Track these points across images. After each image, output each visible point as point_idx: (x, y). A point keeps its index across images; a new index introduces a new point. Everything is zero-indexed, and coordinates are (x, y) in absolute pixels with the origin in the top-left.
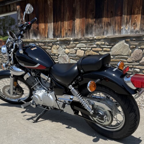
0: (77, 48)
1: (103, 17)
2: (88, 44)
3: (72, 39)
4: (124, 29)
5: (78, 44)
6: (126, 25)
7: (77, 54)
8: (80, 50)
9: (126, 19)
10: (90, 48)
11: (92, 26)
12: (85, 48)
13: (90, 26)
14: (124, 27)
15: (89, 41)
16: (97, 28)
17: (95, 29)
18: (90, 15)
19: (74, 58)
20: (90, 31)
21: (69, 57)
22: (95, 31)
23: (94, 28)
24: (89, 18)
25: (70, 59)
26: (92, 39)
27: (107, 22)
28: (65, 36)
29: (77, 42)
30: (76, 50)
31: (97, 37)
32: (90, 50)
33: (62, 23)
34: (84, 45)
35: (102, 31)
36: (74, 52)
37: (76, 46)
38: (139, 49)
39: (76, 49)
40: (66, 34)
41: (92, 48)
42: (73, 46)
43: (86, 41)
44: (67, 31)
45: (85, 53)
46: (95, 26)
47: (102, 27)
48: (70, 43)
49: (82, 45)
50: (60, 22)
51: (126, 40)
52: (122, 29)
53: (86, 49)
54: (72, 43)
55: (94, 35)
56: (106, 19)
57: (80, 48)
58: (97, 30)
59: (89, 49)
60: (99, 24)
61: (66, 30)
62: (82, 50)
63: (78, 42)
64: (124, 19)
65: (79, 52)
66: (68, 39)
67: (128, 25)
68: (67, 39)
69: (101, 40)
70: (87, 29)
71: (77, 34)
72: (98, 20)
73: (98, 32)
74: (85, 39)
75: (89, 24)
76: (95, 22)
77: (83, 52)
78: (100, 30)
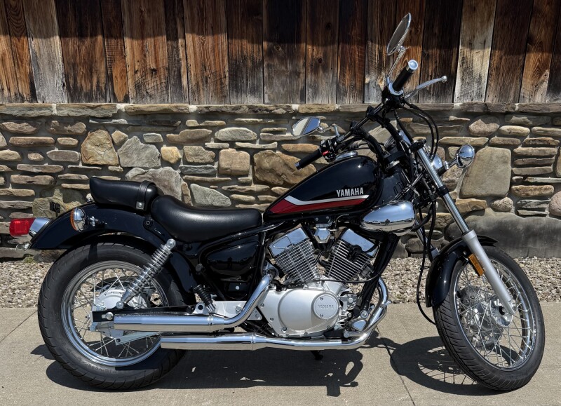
0: (217, 141)
1: (299, 42)
2: (267, 129)
3: (193, 108)
4: (372, 85)
5: (222, 127)
6: (380, 74)
7: (224, 163)
8: (230, 150)
9: (377, 53)
10: (276, 143)
11: (257, 66)
12: (253, 142)
13: (249, 63)
14: (374, 78)
15: (271, 119)
16: (279, 74)
17: (270, 77)
18: (247, 27)
19: (209, 179)
20: (249, 82)
21: (182, 174)
22: (271, 85)
23: (266, 74)
24: (242, 38)
25: (189, 182)
27: (312, 56)
28: (132, 95)
29: (218, 122)
30: (217, 151)
31: (301, 106)
32: (274, 150)
33: (113, 41)
34: (252, 134)
35: (298, 86)
36: (208, 156)
37: (213, 135)
39: (212, 144)
41: (280, 142)
42: (203, 135)
43: (258, 120)
44: (139, 75)
45: (256, 159)
46: (269, 66)
47: (298, 74)
48: (184, 122)
49: (241, 133)
50: (100, 38)
51: (402, 120)
52: (368, 84)
53: (257, 145)
54: (192, 122)
56: (309, 47)
57: (232, 144)
58: (276, 82)
59: (270, 146)
60: (283, 60)
61: (136, 72)
62: (240, 149)
63: (224, 123)
64: (372, 54)
65: (229, 156)
66: (176, 107)
67: (383, 74)
68: (175, 110)
70: (236, 75)
71: (195, 89)
72: (280, 49)
73: (281, 89)
74: (256, 112)
75: (244, 58)
76: (270, 53)
77: (245, 158)
78: (291, 82)
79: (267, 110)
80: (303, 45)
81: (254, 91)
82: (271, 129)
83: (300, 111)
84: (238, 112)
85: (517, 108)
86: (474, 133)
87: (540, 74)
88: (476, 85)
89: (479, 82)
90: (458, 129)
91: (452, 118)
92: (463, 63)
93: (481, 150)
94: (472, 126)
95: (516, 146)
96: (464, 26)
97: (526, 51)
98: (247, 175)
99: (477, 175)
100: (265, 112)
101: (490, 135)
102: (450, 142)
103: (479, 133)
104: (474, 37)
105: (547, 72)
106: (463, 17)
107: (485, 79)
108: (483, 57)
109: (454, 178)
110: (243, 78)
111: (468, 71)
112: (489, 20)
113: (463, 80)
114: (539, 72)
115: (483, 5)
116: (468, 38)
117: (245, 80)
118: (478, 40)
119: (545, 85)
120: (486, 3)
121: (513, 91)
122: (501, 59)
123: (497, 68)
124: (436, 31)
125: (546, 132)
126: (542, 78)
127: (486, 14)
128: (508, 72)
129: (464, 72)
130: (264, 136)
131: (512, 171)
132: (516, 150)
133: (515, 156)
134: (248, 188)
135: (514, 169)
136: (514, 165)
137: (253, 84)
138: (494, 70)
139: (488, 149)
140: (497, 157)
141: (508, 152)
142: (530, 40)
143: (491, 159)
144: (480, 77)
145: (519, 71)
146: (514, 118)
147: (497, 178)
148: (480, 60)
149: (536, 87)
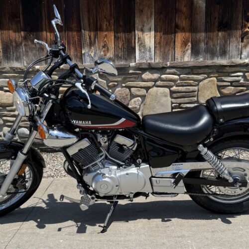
1: (42, 31)
4: (86, 54)
6: (91, 48)
8: (1, 92)
9: (88, 37)
11: (18, 45)
13: (14, 44)
14: (87, 51)
16: (31, 49)
17: (26, 51)
18: (12, 25)
20: (15, 54)
22: (27, 56)
23: (24, 49)
24: (9, 29)
26: (31, 70)
27: (51, 39)
38: (123, 87)
46: (25, 45)
52: (84, 54)
55: (25, 62)
56: (48, 34)
58: (30, 53)
62: (6, 91)
64: (84, 37)
67: (93, 48)
70: (7, 51)
72: (31, 36)
73: (33, 57)
74: (14, 70)
75: (11, 41)
76: (25, 38)
77: (10, 96)
78: (39, 54)
79: (20, 69)
80: (44, 33)
81: (18, 59)
83: (41, 69)
84: (4, 70)
85: (168, 65)
86: (145, 80)
87: (186, 45)
88: (148, 53)
89: (150, 51)
90: (135, 78)
91: (131, 71)
92: (139, 41)
93: (151, 90)
94: (143, 76)
95: (172, 87)
96: (137, 21)
97: (175, 32)
99: (150, 104)
101: (155, 81)
102: (131, 85)
103: (148, 80)
104: (144, 26)
105: (190, 44)
106: (136, 16)
107: (153, 49)
108: (150, 37)
109: (136, 106)
110: (10, 52)
111: (142, 45)
112: (151, 16)
113: (140, 50)
114: (185, 44)
115: (147, 8)
116: (140, 27)
117: (12, 53)
118: (146, 27)
119: (189, 51)
120: (148, 7)
121: (170, 55)
122: (161, 38)
123: (160, 43)
124: (121, 23)
125: (188, 77)
126: (187, 47)
127: (149, 14)
128: (166, 45)
129: (140, 45)
130: (20, 84)
131: (171, 101)
132: (172, 89)
133: (172, 92)
135: (172, 100)
136: (172, 97)
137: (17, 55)
138: (158, 44)
139: (155, 88)
140: (161, 93)
141: (167, 90)
142: (177, 26)
143: (157, 94)
144: (150, 48)
145: (172, 44)
146: (168, 71)
147: (162, 105)
148: (149, 38)
149: (184, 53)
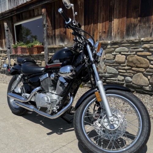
0: (116, 52)
2: (132, 47)
3: (109, 42)
5: (118, 47)
7: (116, 59)
8: (119, 55)
10: (135, 52)
11: (135, 26)
12: (127, 52)
13: (133, 26)
15: (133, 44)
16: (143, 28)
17: (140, 30)
18: (133, 13)
19: (112, 64)
20: (132, 32)
21: (104, 63)
22: (139, 32)
23: (138, 29)
24: (131, 17)
25: (106, 65)
26: (138, 41)
28: (98, 40)
29: (116, 46)
30: (115, 55)
31: (145, 38)
32: (134, 55)
34: (126, 49)
35: (150, 31)
36: (112, 57)
37: (114, 50)
39: (114, 53)
40: (100, 37)
41: (136, 52)
42: (111, 50)
43: (129, 45)
44: (101, 33)
45: (127, 58)
46: (139, 26)
47: (150, 27)
48: (106, 47)
49: (123, 49)
50: (92, 24)
53: (129, 53)
54: (109, 47)
57: (120, 53)
58: (142, 31)
59: (132, 53)
60: (145, 23)
61: (100, 33)
62: (122, 54)
63: (118, 46)
65: (118, 57)
66: (104, 42)
68: (104, 43)
69: (151, 42)
70: (128, 30)
71: (115, 36)
72: (144, 19)
73: (143, 33)
74: (128, 42)
75: (131, 24)
76: (140, 21)
77: (124, 58)
78: (147, 31)
79: (132, 41)
81: (134, 35)
82: (133, 47)
83: (144, 40)
84: (122, 42)
98: (125, 63)
100: (131, 42)
110: (130, 31)
117: (131, 32)
130: (131, 50)
134: (124, 68)
137: (133, 32)
